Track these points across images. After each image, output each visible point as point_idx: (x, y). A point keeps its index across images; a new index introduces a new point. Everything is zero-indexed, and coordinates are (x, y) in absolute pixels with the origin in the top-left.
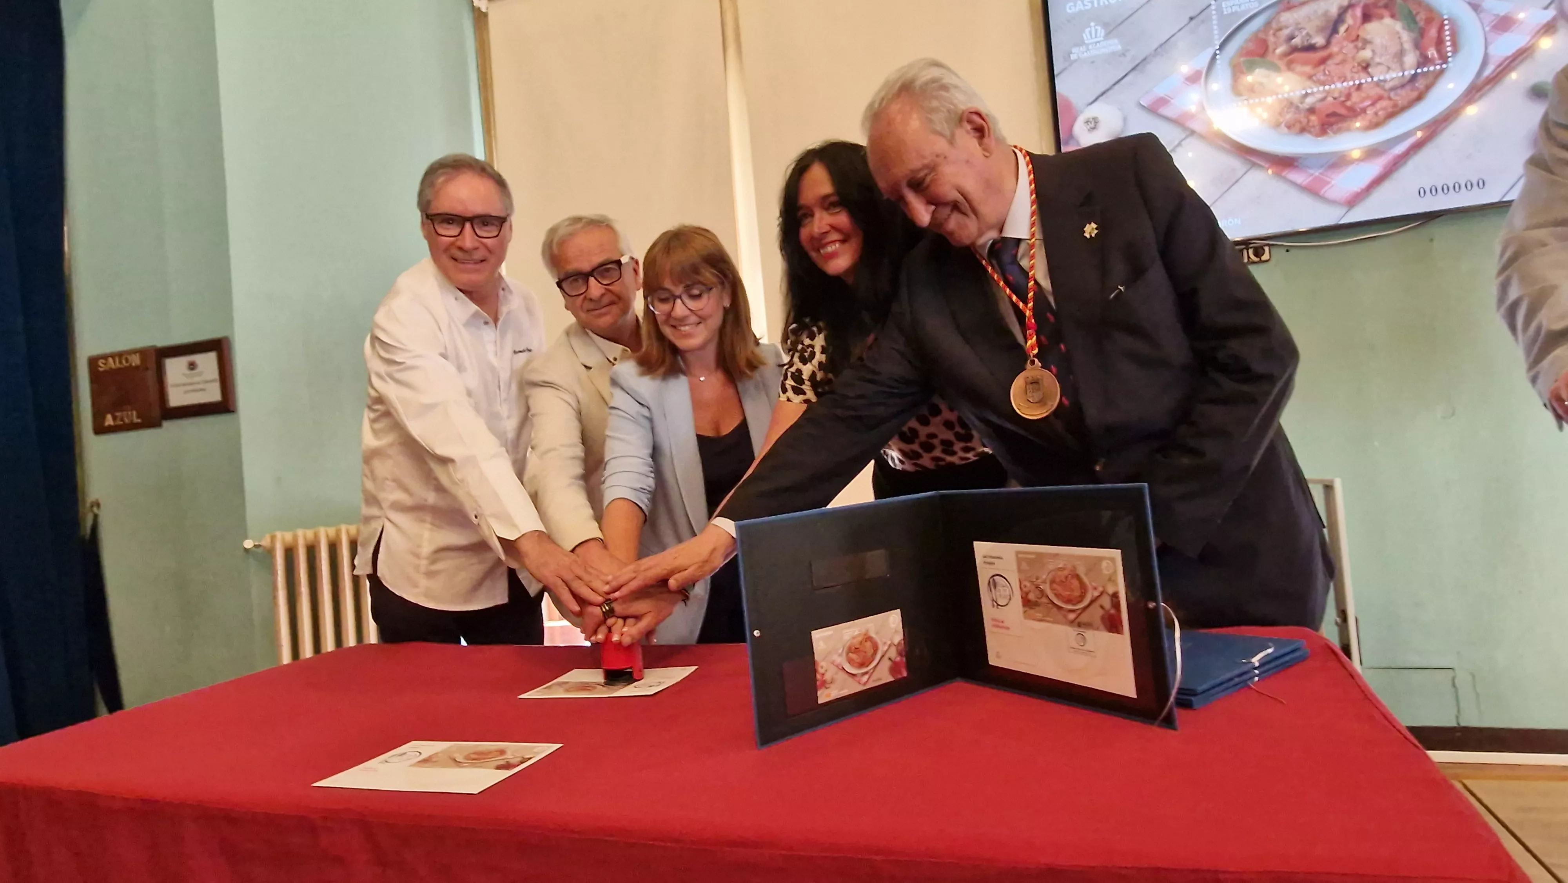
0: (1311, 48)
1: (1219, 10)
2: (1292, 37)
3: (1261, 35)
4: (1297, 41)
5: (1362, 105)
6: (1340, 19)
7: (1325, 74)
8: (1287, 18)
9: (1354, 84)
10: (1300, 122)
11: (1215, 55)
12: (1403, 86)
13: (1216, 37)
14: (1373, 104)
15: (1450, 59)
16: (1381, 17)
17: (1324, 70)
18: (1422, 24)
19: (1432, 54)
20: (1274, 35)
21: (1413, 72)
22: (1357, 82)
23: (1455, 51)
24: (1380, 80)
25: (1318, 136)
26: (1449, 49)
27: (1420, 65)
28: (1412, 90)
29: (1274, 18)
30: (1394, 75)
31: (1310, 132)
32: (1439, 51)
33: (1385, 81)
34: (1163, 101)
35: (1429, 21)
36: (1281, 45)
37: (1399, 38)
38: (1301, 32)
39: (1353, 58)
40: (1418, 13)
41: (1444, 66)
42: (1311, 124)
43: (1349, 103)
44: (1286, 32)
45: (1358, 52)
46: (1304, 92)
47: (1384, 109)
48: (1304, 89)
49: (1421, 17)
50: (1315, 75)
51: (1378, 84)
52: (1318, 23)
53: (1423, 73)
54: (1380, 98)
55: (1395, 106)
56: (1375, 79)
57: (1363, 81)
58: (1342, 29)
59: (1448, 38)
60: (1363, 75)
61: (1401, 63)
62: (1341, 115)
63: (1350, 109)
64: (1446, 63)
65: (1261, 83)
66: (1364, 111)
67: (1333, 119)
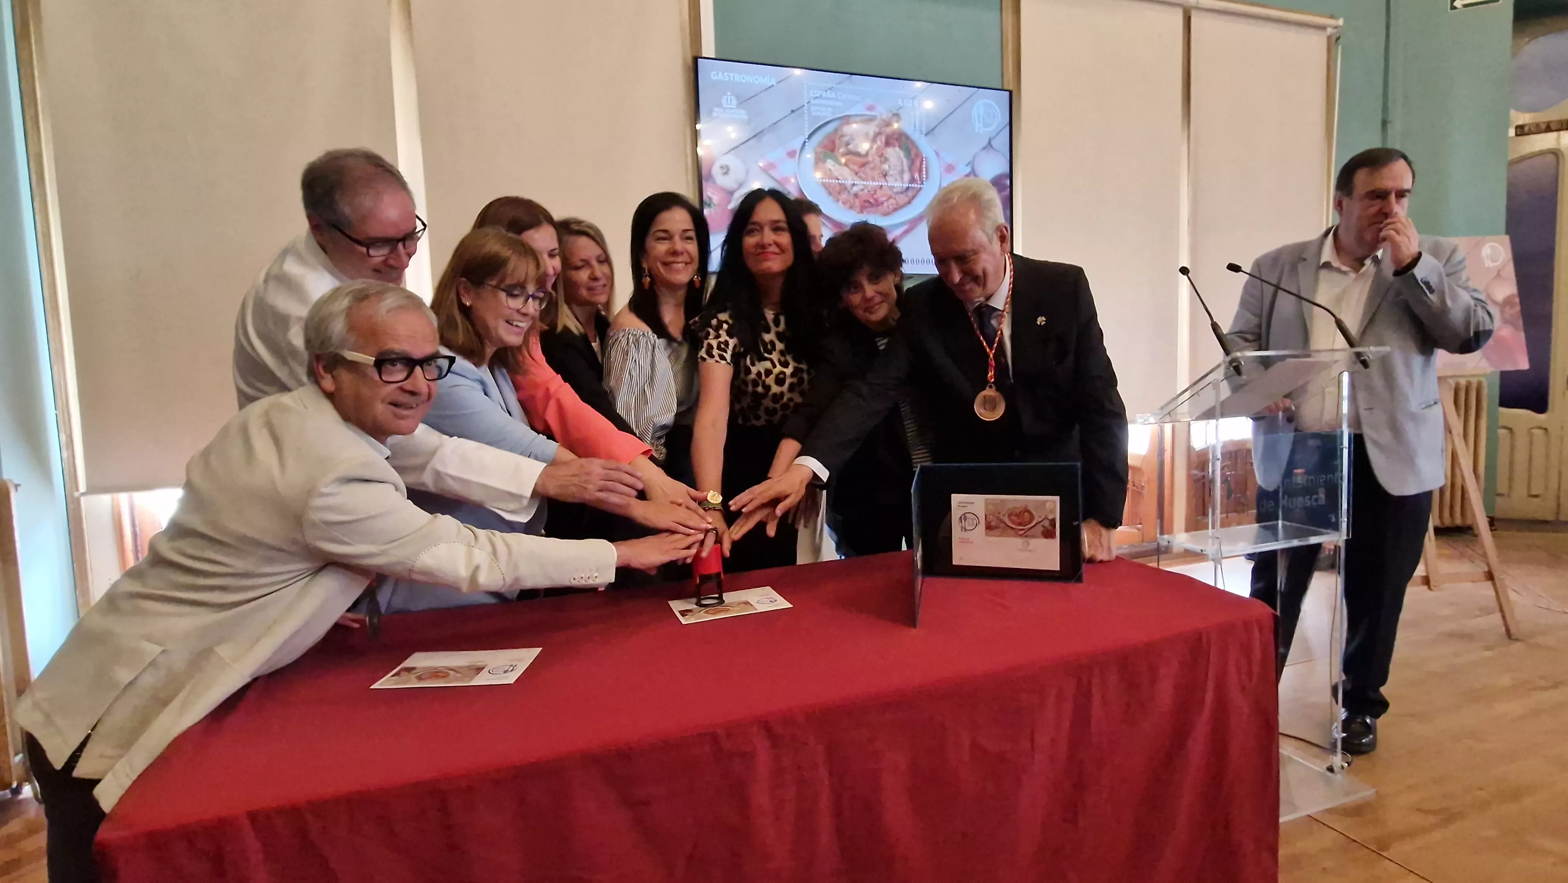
0: (858, 154)
1: (809, 110)
2: (848, 144)
3: (832, 136)
4: (851, 147)
5: (880, 199)
6: (873, 140)
7: (864, 173)
8: (846, 129)
10: (851, 202)
11: (805, 142)
12: (902, 193)
13: (806, 130)
14: (887, 200)
15: (924, 183)
16: (894, 146)
17: (864, 171)
18: (913, 156)
19: (917, 177)
20: (839, 138)
21: (907, 186)
22: (880, 184)
23: (927, 178)
24: (891, 186)
26: (924, 176)
27: (910, 183)
28: (906, 197)
29: (839, 127)
30: (898, 185)
31: (855, 210)
32: (920, 176)
33: (894, 187)
34: (773, 165)
35: (917, 155)
36: (843, 148)
37: (902, 162)
38: (853, 142)
39: (879, 168)
40: (911, 149)
41: (922, 186)
42: (856, 205)
43: (875, 196)
44: (845, 139)
45: (881, 164)
46: (853, 182)
47: (892, 205)
48: (853, 180)
49: (913, 152)
50: (858, 173)
51: (891, 188)
53: (912, 187)
54: (890, 197)
55: (897, 204)
56: (889, 185)
57: (883, 184)
58: (874, 147)
59: (924, 169)
60: (883, 180)
61: (902, 178)
62: (870, 202)
63: (876, 200)
64: (922, 184)
65: (830, 170)
66: (882, 203)
67: (867, 205)
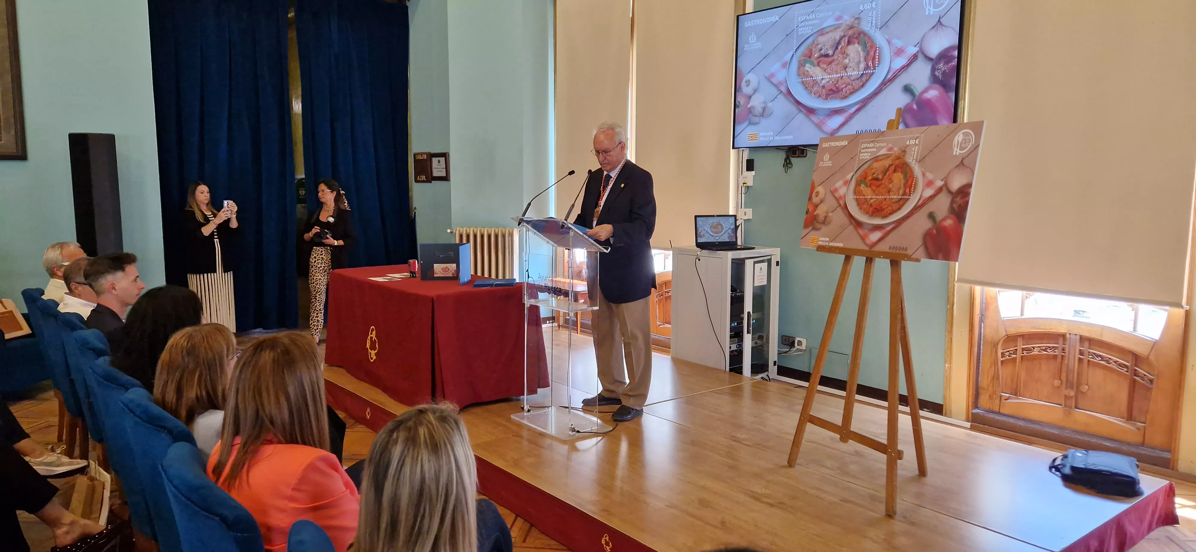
0: (827, 56)
1: (797, 31)
2: (821, 49)
3: (810, 47)
4: (822, 52)
5: (841, 87)
6: (839, 43)
8: (821, 39)
9: (840, 76)
10: (819, 92)
11: (793, 55)
12: (858, 79)
13: (795, 46)
14: (846, 87)
16: (854, 43)
17: (830, 68)
18: (868, 48)
19: (871, 64)
20: (815, 47)
21: (862, 73)
22: (841, 75)
23: (879, 64)
24: (850, 75)
25: (824, 100)
26: (877, 62)
27: (865, 69)
28: (861, 82)
29: (816, 39)
30: (855, 73)
31: (822, 98)
32: (873, 63)
33: (852, 75)
34: (772, 75)
35: (871, 47)
36: (817, 53)
37: (860, 55)
38: (825, 47)
39: (842, 63)
40: (868, 43)
41: (874, 71)
42: (823, 94)
43: (837, 85)
44: (819, 46)
45: (844, 60)
46: (822, 77)
47: (849, 89)
49: (868, 45)
50: (827, 69)
51: (849, 77)
52: (831, 43)
53: (866, 73)
54: (849, 84)
55: (854, 88)
56: (848, 74)
57: (844, 75)
58: (840, 48)
59: (877, 57)
60: (844, 71)
61: (858, 68)
62: (833, 90)
63: (837, 88)
64: (875, 69)
65: (808, 71)
66: (842, 90)
67: (831, 92)
